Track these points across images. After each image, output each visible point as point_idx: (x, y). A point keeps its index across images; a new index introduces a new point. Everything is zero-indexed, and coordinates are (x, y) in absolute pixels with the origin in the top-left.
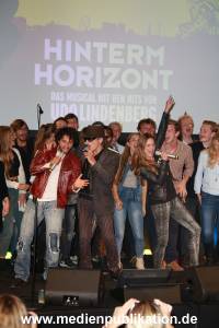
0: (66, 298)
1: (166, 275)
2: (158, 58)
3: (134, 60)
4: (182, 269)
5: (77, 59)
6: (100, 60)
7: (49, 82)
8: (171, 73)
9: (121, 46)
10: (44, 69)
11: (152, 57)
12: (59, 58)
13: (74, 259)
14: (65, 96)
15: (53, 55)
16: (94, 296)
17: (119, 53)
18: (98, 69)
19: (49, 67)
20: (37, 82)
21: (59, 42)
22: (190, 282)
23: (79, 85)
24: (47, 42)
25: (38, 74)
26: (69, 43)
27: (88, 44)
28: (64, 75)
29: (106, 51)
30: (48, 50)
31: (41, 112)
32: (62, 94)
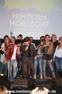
0: (19, 87)
1: (47, 80)
2: (45, 18)
3: (38, 19)
4: (51, 79)
5: (22, 18)
6: (28, 19)
7: (14, 25)
8: (48, 23)
9: (34, 15)
10: (12, 21)
11: (43, 18)
12: (17, 18)
13: (21, 76)
14: (18, 29)
15: (15, 17)
16: (26, 86)
17: (34, 17)
18: (28, 21)
19: (14, 21)
20: (11, 25)
21: (17, 14)
22: (54, 82)
23: (22, 26)
24: (13, 14)
25: (11, 23)
26: (19, 14)
27: (25, 14)
28: (18, 23)
29: (30, 16)
30: (14, 16)
31: (12, 34)
32: (18, 28)
